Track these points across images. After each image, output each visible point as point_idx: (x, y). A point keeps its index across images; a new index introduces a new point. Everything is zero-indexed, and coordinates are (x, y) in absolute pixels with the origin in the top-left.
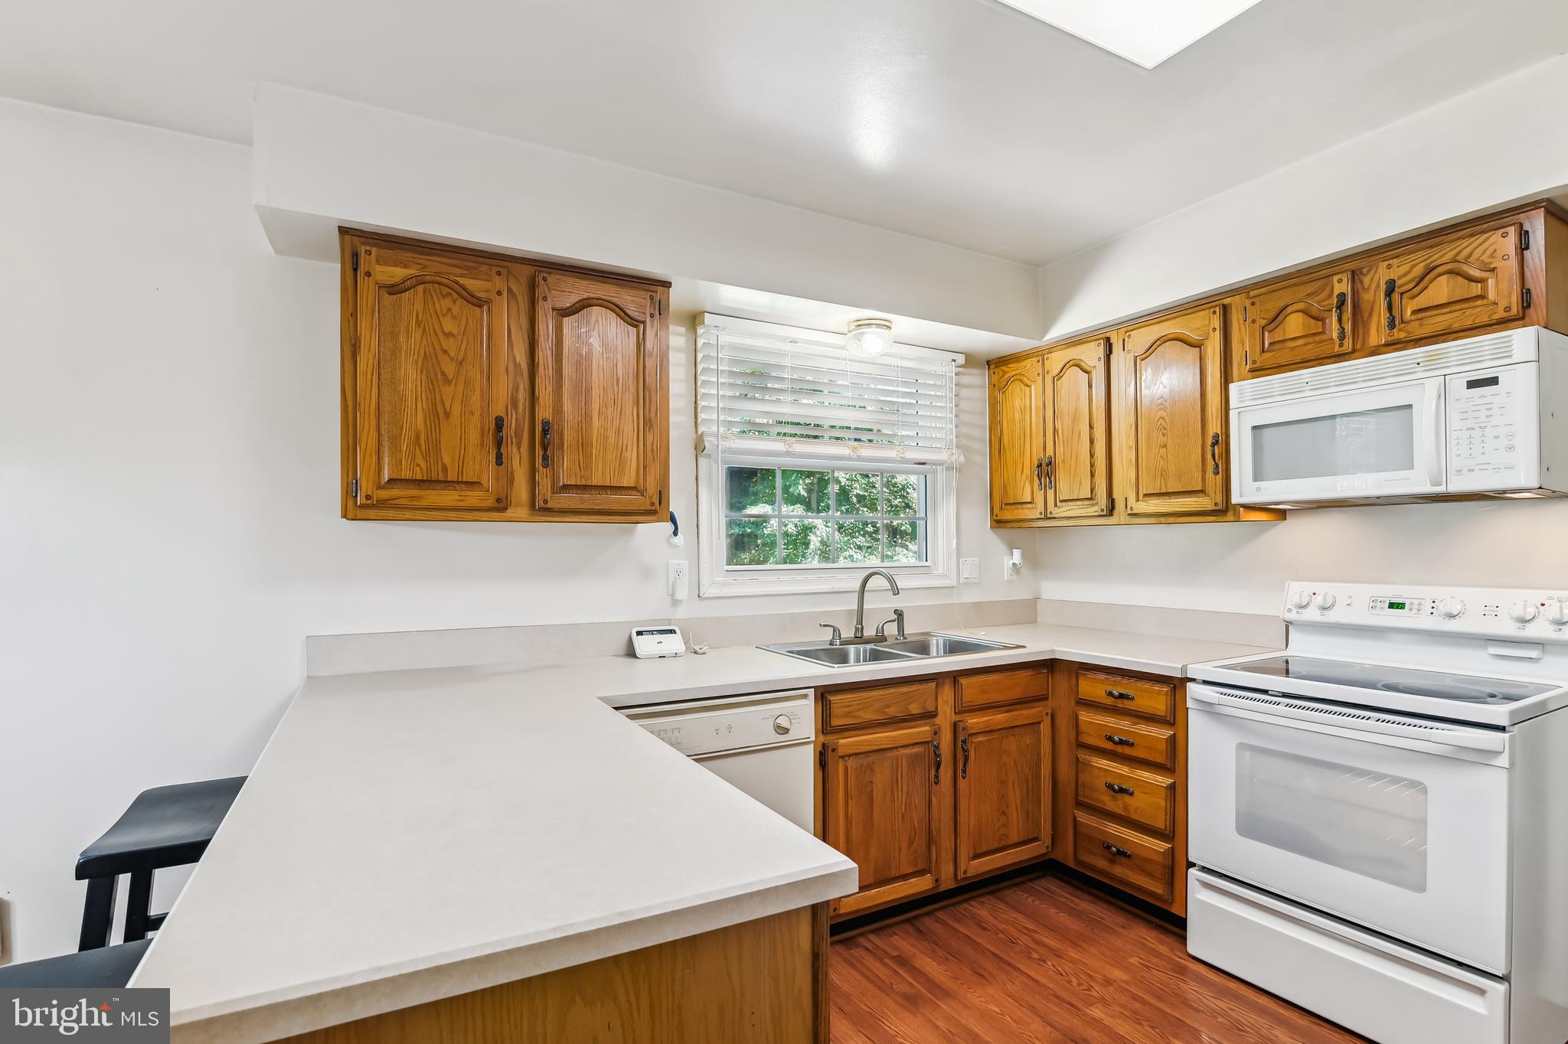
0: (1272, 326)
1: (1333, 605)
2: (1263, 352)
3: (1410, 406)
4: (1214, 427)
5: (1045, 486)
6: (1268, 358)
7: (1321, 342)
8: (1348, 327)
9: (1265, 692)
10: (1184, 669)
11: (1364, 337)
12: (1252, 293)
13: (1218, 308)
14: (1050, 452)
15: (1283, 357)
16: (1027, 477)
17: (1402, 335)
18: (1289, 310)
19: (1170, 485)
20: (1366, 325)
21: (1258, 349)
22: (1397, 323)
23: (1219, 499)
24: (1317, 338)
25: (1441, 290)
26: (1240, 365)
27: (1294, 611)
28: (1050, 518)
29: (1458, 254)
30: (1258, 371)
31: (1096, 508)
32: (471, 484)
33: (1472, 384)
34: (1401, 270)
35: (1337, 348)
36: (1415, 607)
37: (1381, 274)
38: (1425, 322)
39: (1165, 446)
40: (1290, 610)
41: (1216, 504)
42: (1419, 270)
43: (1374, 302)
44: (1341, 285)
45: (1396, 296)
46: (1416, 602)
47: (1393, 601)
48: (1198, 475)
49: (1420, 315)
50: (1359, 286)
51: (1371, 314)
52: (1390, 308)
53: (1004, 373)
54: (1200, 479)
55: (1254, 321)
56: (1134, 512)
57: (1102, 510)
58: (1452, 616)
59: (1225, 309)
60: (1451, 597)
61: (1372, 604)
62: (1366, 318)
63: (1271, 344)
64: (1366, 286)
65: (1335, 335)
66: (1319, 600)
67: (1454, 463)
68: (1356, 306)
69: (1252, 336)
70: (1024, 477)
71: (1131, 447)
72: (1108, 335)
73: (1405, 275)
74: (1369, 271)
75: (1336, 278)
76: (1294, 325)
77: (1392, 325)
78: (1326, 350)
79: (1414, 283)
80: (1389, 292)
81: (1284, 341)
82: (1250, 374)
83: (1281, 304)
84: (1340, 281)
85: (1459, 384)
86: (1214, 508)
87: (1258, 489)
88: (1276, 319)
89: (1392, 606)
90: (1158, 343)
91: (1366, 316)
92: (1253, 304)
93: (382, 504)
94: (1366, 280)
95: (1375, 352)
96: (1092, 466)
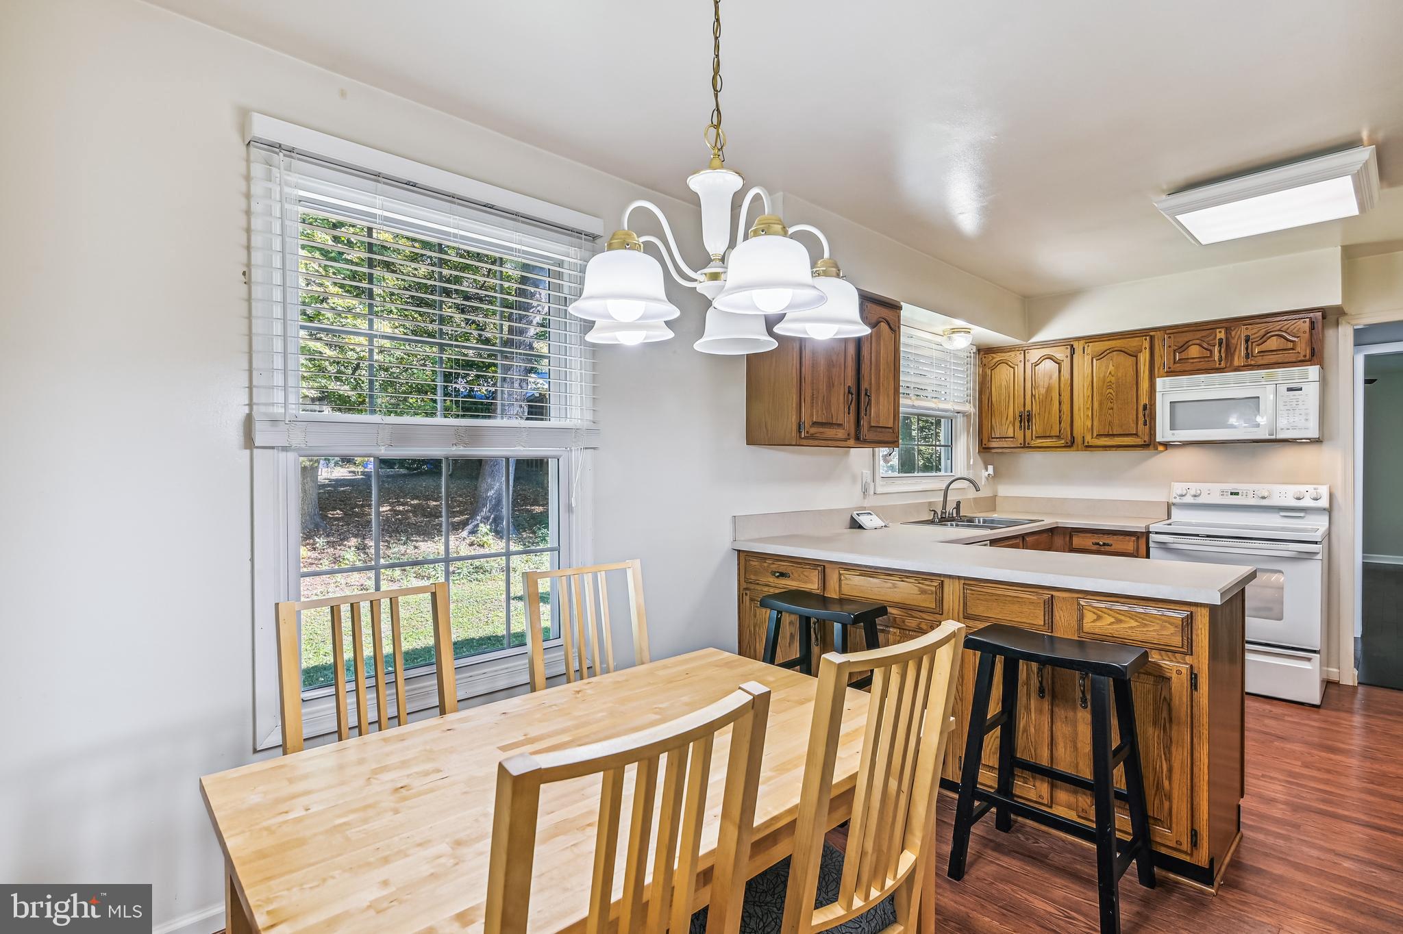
0: (1181, 350)
1: (1200, 495)
2: (1175, 363)
3: (1259, 397)
4: (1144, 400)
5: (1025, 428)
6: (1178, 367)
7: (1208, 361)
8: (1223, 356)
9: (1197, 535)
10: (1148, 527)
11: (1231, 360)
12: (1168, 332)
13: (1148, 338)
14: (1028, 407)
15: (1188, 367)
16: (1010, 422)
17: (1253, 363)
18: (1191, 343)
19: (1115, 430)
20: (1233, 355)
21: (1172, 361)
22: (1250, 356)
23: (1147, 438)
24: (1206, 359)
25: (1273, 343)
26: (1159, 369)
27: (1178, 498)
28: (1027, 447)
29: (1282, 328)
30: (1171, 373)
31: (1063, 442)
32: (840, 425)
33: (1290, 390)
34: (1255, 331)
35: (1217, 366)
36: (1245, 494)
37: (1243, 331)
38: (1265, 357)
39: (1112, 409)
40: (1175, 498)
41: (1145, 441)
42: (1262, 332)
43: (1237, 344)
44: (1221, 334)
45: (1250, 343)
46: (1245, 492)
47: (1232, 491)
48: (1134, 426)
49: (1262, 354)
50: (1229, 336)
51: (1235, 350)
52: (1247, 349)
53: (993, 358)
54: (1135, 428)
55: (1170, 347)
56: (1090, 444)
57: (1067, 443)
58: (1264, 498)
59: (1152, 338)
60: (1263, 489)
61: (1221, 493)
62: (1232, 352)
63: (1179, 360)
64: (1233, 336)
65: (1216, 358)
66: (1193, 492)
67: (1280, 425)
68: (1227, 345)
69: (1169, 354)
70: (1008, 422)
71: (1088, 408)
72: (1072, 343)
73: (1255, 334)
74: (1234, 329)
75: (1218, 330)
76: (1194, 351)
77: (1247, 356)
78: (1211, 365)
79: (1259, 339)
80: (1247, 341)
81: (1188, 359)
82: (1165, 374)
83: (1186, 340)
84: (1220, 332)
85: (1283, 389)
86: (1143, 443)
87: (1173, 434)
88: (1183, 348)
89: (1232, 494)
90: (1108, 351)
91: (1232, 350)
92: (1170, 337)
93: (812, 437)
94: (1233, 333)
95: (1237, 369)
96: (1060, 417)
